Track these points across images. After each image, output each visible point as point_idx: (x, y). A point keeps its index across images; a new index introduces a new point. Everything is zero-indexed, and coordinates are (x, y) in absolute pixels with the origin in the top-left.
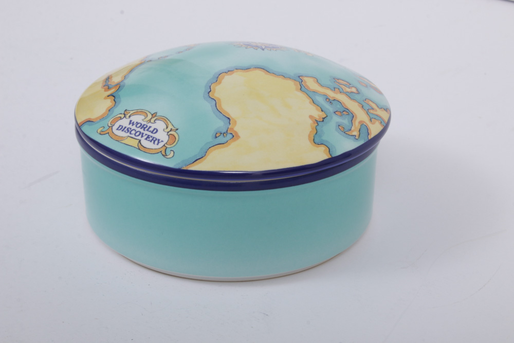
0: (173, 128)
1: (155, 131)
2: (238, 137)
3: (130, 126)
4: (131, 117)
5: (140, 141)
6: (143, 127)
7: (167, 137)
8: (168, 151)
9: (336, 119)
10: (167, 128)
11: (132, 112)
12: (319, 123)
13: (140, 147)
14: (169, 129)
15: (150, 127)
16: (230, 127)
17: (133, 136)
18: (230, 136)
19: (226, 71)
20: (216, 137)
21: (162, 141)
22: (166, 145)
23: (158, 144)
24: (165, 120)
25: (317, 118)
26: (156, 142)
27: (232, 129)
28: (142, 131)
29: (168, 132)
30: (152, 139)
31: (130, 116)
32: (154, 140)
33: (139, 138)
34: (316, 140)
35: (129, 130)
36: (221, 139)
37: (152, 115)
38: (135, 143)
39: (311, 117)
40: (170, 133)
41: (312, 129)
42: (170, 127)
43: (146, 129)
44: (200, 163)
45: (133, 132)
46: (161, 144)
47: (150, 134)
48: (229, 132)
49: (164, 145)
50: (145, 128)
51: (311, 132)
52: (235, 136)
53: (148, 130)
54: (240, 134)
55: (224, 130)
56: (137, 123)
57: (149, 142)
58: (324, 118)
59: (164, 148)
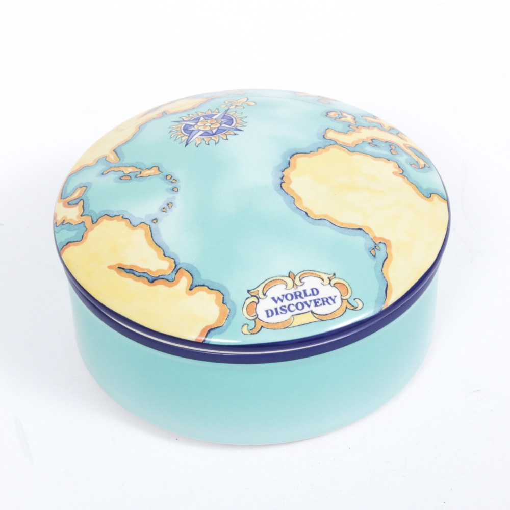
0: (330, 276)
1: (316, 291)
2: (389, 241)
3: (280, 304)
4: (268, 294)
5: (312, 312)
6: (296, 296)
7: (334, 288)
8: (351, 301)
10: (323, 280)
11: (260, 289)
13: (322, 318)
14: (327, 281)
15: (305, 291)
16: (372, 237)
17: (297, 312)
18: (382, 246)
20: (375, 256)
21: (335, 297)
22: (343, 298)
23: (334, 303)
24: (311, 273)
26: (330, 301)
27: (375, 237)
28: (299, 300)
29: (330, 283)
30: (323, 302)
31: (265, 295)
32: (326, 301)
33: (306, 309)
35: (284, 310)
36: (381, 255)
37: (289, 277)
38: (309, 318)
40: (333, 282)
41: (410, 185)
42: (325, 277)
43: (303, 295)
44: (392, 291)
45: (292, 308)
46: (338, 300)
47: (313, 298)
48: (377, 243)
49: (342, 299)
50: (300, 296)
51: (414, 189)
52: (386, 243)
53: (306, 295)
54: (387, 237)
55: (373, 245)
56: (285, 296)
57: (323, 306)
58: (399, 167)
59: (345, 301)
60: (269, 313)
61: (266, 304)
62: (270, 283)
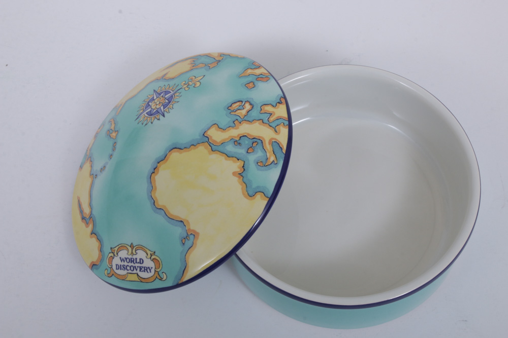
0: (152, 253)
1: (141, 261)
2: (198, 234)
3: (123, 263)
4: (119, 254)
5: (138, 275)
6: (131, 261)
7: (152, 262)
8: (160, 273)
9: (252, 158)
10: (147, 254)
11: (116, 249)
12: (242, 174)
13: (142, 280)
14: (149, 256)
15: (136, 259)
16: (187, 229)
17: (130, 271)
18: (192, 237)
19: (152, 170)
20: (184, 244)
21: (152, 268)
22: (156, 270)
23: (150, 272)
24: (141, 247)
25: (238, 170)
26: (148, 270)
27: (189, 229)
28: (132, 264)
29: (150, 258)
30: (145, 269)
31: (117, 254)
32: (146, 269)
33: (135, 271)
34: (251, 193)
35: (125, 268)
36: (188, 243)
37: (131, 247)
38: (135, 278)
39: (234, 174)
40: (153, 257)
41: (241, 185)
42: (149, 253)
43: (135, 262)
44: (187, 272)
45: (128, 268)
46: (153, 271)
47: (139, 265)
48: (189, 234)
49: (155, 271)
50: (133, 261)
51: (242, 189)
52: (195, 235)
53: (136, 262)
54: (198, 231)
55: (185, 235)
56: (126, 259)
57: (143, 272)
58: (243, 166)
59: (156, 273)
60: (118, 267)
61: (116, 261)
62: (122, 247)
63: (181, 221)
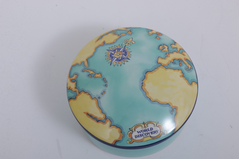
0: (157, 123)
1: (152, 129)
3: (140, 133)
4: (136, 130)
5: (150, 136)
6: (145, 131)
7: (158, 127)
8: (163, 132)
10: (154, 125)
11: (133, 128)
13: (153, 138)
14: (156, 125)
16: (171, 106)
17: (145, 136)
21: (158, 130)
22: (161, 130)
23: (158, 133)
24: (150, 122)
26: (156, 132)
27: (173, 106)
28: (146, 132)
29: (156, 126)
30: (154, 132)
31: (135, 130)
33: (148, 135)
35: (141, 135)
36: (174, 113)
37: (143, 124)
38: (149, 138)
42: (155, 124)
43: (147, 130)
44: (177, 126)
45: (144, 135)
47: (151, 131)
48: (173, 108)
52: (176, 108)
54: (176, 106)
56: (142, 131)
57: (154, 134)
59: (161, 132)
60: (136, 137)
61: (135, 134)
62: (137, 126)
63: (168, 104)
